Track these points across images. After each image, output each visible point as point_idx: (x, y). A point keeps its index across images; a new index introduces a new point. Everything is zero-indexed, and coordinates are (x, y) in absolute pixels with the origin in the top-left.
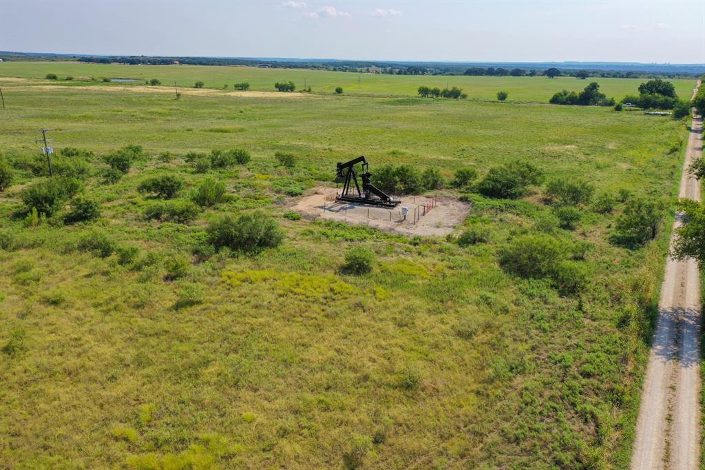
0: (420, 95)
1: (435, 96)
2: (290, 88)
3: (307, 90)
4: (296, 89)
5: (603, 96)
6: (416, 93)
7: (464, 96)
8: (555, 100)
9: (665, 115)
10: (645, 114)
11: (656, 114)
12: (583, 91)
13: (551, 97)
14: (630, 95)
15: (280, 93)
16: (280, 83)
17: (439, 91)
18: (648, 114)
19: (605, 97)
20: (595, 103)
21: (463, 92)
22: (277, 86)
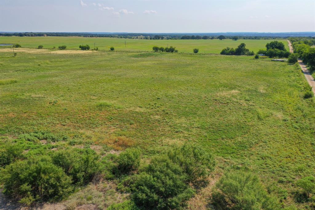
0: (154, 51)
1: (161, 51)
2: (87, 48)
3: (96, 49)
4: (91, 48)
5: (247, 50)
6: (151, 50)
7: (176, 51)
8: (223, 53)
9: (283, 61)
11: (278, 61)
12: (237, 47)
13: (221, 51)
14: (261, 50)
15: (82, 51)
16: (82, 45)
17: (163, 48)
18: (273, 60)
19: (249, 50)
20: (244, 54)
21: (176, 49)
22: (80, 47)
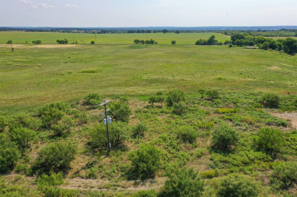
0: (135, 43)
1: (142, 44)
2: (66, 42)
3: (75, 43)
4: (69, 42)
5: (216, 41)
6: (133, 42)
7: (156, 43)
8: (198, 43)
10: (245, 48)
11: (250, 48)
12: (208, 39)
13: (195, 42)
14: (227, 40)
15: (60, 45)
17: (144, 41)
19: (217, 41)
20: (215, 44)
21: (155, 41)
22: (58, 41)
